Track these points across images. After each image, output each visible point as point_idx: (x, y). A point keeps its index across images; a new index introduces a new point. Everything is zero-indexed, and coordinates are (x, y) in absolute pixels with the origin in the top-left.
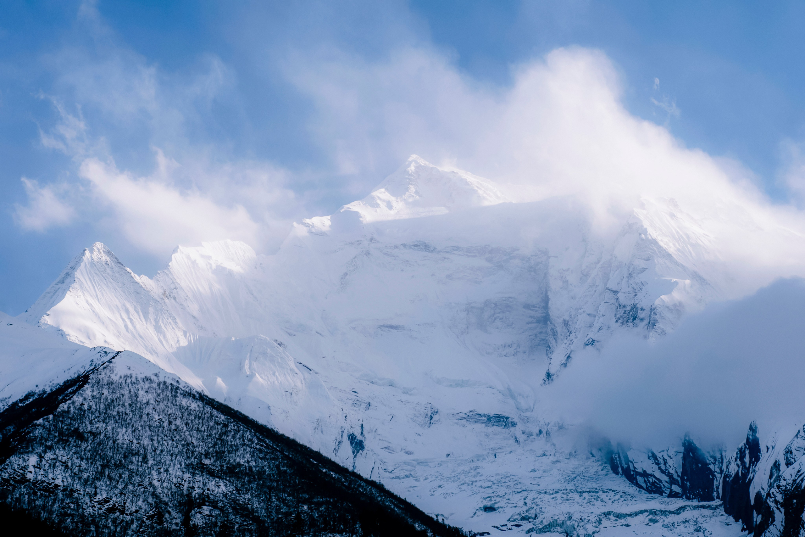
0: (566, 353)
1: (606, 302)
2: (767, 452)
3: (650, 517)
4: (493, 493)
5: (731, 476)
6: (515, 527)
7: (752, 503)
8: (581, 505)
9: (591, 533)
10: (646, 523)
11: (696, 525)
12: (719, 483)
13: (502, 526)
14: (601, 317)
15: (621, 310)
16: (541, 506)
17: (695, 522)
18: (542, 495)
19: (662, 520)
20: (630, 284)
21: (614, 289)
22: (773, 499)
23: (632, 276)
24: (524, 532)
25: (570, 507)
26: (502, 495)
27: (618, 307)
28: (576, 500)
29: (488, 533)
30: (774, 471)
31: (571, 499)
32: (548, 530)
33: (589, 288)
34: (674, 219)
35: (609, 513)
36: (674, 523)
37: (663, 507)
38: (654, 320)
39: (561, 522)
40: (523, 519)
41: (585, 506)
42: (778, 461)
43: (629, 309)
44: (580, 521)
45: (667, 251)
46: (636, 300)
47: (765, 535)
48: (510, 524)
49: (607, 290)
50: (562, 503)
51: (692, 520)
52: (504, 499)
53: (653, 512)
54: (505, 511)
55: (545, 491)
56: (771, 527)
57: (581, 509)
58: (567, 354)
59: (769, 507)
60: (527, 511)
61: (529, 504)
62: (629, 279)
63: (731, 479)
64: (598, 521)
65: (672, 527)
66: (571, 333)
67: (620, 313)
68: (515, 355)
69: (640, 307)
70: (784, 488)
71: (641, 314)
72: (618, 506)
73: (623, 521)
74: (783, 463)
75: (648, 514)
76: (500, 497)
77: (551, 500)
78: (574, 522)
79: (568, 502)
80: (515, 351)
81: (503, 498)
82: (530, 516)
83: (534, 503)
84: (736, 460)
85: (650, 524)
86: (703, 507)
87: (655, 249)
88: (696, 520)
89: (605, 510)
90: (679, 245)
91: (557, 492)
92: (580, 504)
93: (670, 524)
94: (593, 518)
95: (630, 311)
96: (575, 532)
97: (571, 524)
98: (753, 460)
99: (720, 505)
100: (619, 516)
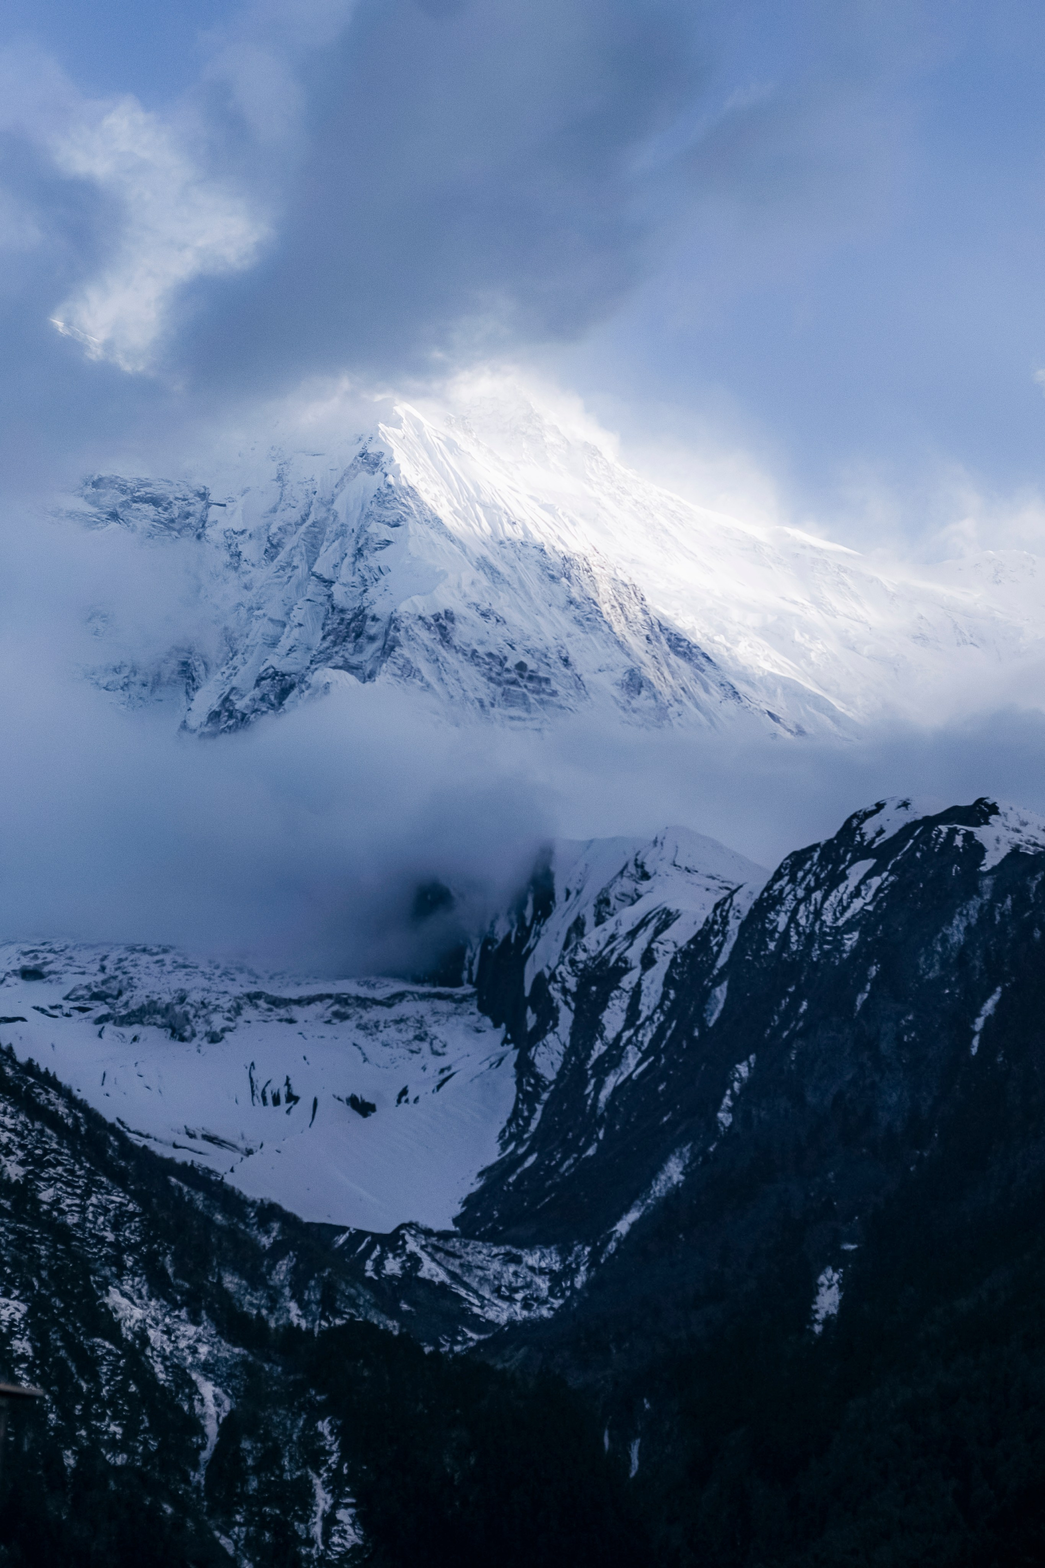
0: (222, 692)
1: (309, 600)
2: (567, 899)
3: (336, 1007)
4: (44, 944)
5: (496, 941)
6: (76, 1012)
7: (527, 993)
8: (210, 979)
9: (218, 1030)
10: (326, 1019)
11: (420, 1028)
12: (475, 955)
13: (52, 1008)
14: (296, 626)
15: (336, 617)
16: (131, 975)
17: (418, 1021)
18: (136, 955)
19: (357, 1016)
20: (357, 570)
21: (326, 577)
22: (560, 984)
23: (362, 555)
24: (91, 1020)
25: (187, 980)
26: (59, 949)
27: (330, 610)
28: (201, 969)
29: (23, 1019)
30: (574, 935)
31: (191, 965)
32: (138, 1019)
33: (278, 571)
34: (456, 452)
35: (258, 995)
36: (378, 1022)
37: (363, 992)
38: (393, 641)
39: (164, 1006)
40: (96, 997)
41: (217, 980)
42: (582, 917)
43: (349, 616)
44: (201, 1006)
45: (434, 511)
46: (364, 600)
47: (536, 1050)
48: (68, 1005)
49: (313, 578)
50: (174, 972)
51: (412, 1019)
52: (62, 958)
53: (341, 999)
54: (62, 980)
55: (142, 947)
56: (550, 1037)
57: (206, 983)
58: (222, 694)
59: (551, 999)
60: (104, 982)
61: (110, 971)
62: (356, 560)
63: (496, 947)
64: (234, 1009)
65: (374, 1030)
66: (235, 654)
67: (333, 624)
68: (125, 688)
69: (371, 614)
70: (581, 966)
71: (372, 628)
72: (280, 984)
73: (282, 1012)
74: (590, 919)
75: (330, 1001)
76: (55, 952)
77: (152, 966)
78: (188, 1008)
79: (185, 970)
80: (126, 680)
81: (61, 955)
82: (109, 992)
83: (119, 968)
84: (509, 913)
85: (335, 1021)
86: (440, 996)
87: (413, 506)
88: (420, 1019)
89: (253, 989)
90: (459, 503)
91: (165, 951)
92: (208, 976)
93: (372, 1023)
94: (226, 1003)
95: (352, 620)
96: (188, 1028)
97: (182, 1011)
98: (539, 913)
99: (471, 995)
100: (276, 1002)
